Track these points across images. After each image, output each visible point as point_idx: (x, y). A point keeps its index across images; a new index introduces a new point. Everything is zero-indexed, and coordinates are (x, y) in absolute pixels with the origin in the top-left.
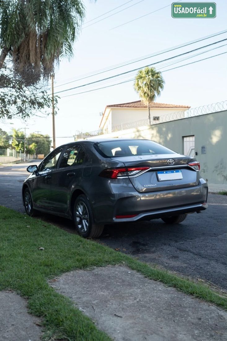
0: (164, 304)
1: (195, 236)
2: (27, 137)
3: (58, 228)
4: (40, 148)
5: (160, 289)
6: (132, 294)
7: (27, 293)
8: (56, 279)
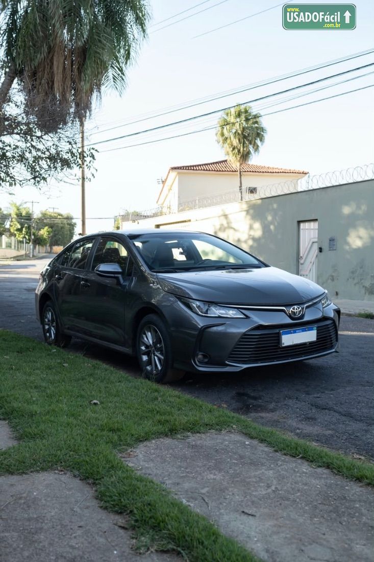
0: (317, 495)
1: (336, 385)
2: (35, 216)
3: (112, 369)
4: (57, 236)
5: (305, 470)
6: (262, 479)
7: (91, 475)
8: (132, 453)
